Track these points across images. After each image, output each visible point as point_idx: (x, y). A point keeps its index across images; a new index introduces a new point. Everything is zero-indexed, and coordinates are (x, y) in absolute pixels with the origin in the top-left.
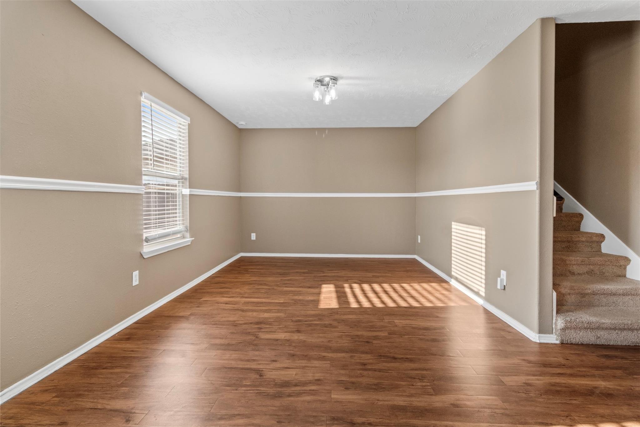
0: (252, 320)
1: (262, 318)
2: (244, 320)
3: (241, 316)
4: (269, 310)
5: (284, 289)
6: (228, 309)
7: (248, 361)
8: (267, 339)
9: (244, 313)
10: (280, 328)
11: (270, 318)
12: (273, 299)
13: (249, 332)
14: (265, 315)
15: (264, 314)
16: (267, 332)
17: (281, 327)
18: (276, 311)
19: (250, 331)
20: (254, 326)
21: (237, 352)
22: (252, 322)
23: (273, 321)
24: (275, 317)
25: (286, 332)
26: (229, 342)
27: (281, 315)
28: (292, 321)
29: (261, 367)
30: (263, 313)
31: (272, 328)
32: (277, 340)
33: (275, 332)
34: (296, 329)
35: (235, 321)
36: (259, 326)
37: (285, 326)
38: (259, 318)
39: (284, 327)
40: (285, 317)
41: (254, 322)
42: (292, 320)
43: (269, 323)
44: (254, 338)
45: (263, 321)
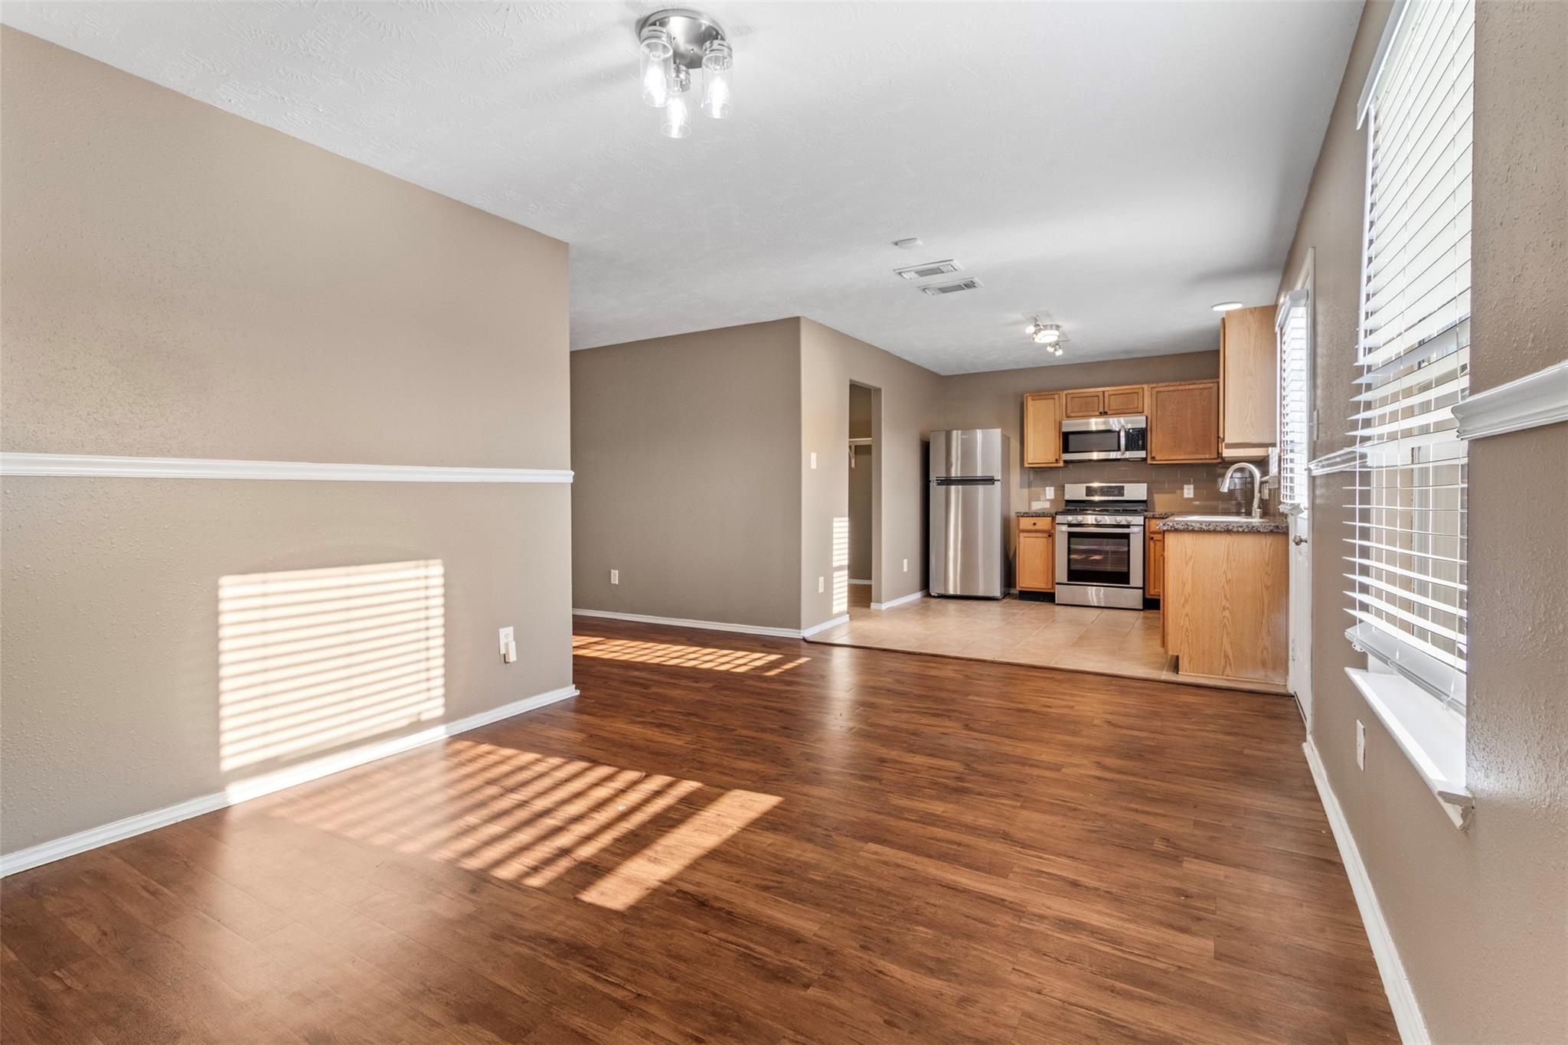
0: (977, 801)
1: (951, 802)
2: (999, 806)
3: (1008, 818)
4: (923, 823)
5: (815, 928)
6: (1059, 855)
7: (984, 740)
8: (947, 759)
9: (1003, 826)
10: (917, 772)
11: (931, 797)
12: (898, 866)
13: (983, 776)
14: (941, 809)
15: (943, 812)
16: (946, 771)
17: (914, 775)
18: (906, 816)
19: (983, 779)
20: (972, 786)
21: (1004, 752)
22: (978, 797)
23: (925, 788)
24: (919, 797)
25: (906, 763)
26: (1024, 768)
27: (899, 801)
28: (880, 781)
29: (964, 732)
30: (945, 815)
31: (933, 776)
32: (930, 755)
33: (930, 767)
34: (884, 764)
35: (1022, 807)
36: (960, 783)
37: (902, 774)
38: (957, 803)
39: (907, 773)
40: (892, 793)
41: (972, 796)
42: (881, 784)
43: (935, 787)
44: (975, 766)
45: (950, 794)
